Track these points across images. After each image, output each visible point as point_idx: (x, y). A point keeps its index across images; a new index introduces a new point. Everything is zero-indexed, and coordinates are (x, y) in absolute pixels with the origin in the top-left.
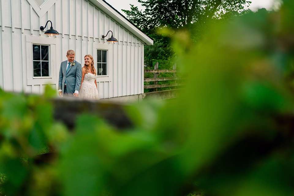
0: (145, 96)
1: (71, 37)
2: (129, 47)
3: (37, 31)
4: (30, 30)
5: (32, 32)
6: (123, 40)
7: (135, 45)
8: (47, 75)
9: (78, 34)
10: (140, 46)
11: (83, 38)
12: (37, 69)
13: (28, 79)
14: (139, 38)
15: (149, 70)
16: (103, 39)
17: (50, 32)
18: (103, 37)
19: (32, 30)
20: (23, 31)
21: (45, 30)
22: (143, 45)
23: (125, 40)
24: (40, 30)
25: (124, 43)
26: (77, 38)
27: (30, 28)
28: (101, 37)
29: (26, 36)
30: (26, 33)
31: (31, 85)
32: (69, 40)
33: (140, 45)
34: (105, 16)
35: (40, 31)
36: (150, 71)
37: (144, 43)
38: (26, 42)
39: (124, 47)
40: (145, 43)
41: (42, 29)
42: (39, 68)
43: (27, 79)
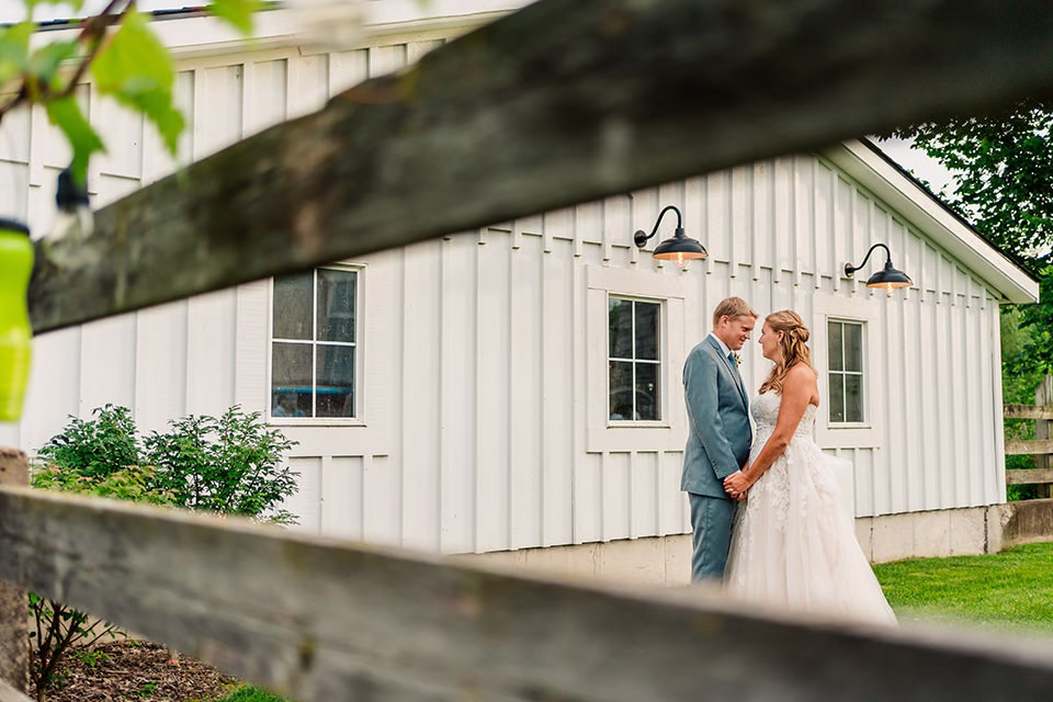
0: (1010, 514)
1: (736, 270)
2: (942, 310)
3: (622, 250)
4: (600, 245)
5: (609, 252)
6: (921, 283)
7: (966, 301)
8: (654, 416)
9: (761, 259)
10: (984, 306)
11: (780, 276)
12: (620, 390)
13: (590, 426)
14: (980, 277)
15: (1019, 409)
16: (849, 281)
17: (673, 249)
18: (849, 270)
19: (608, 246)
20: (580, 248)
21: (651, 245)
22: (996, 305)
23: (927, 284)
24: (635, 245)
25: (925, 296)
26: (758, 273)
27: (603, 238)
28: (840, 273)
29: (586, 266)
30: (588, 256)
31: (601, 453)
32: (728, 283)
33: (985, 303)
34: (855, 193)
35: (635, 249)
36: (1023, 414)
37: (1000, 297)
38: (587, 288)
39: (925, 310)
40: (1004, 297)
41: (640, 239)
42: (625, 388)
43: (587, 429)
